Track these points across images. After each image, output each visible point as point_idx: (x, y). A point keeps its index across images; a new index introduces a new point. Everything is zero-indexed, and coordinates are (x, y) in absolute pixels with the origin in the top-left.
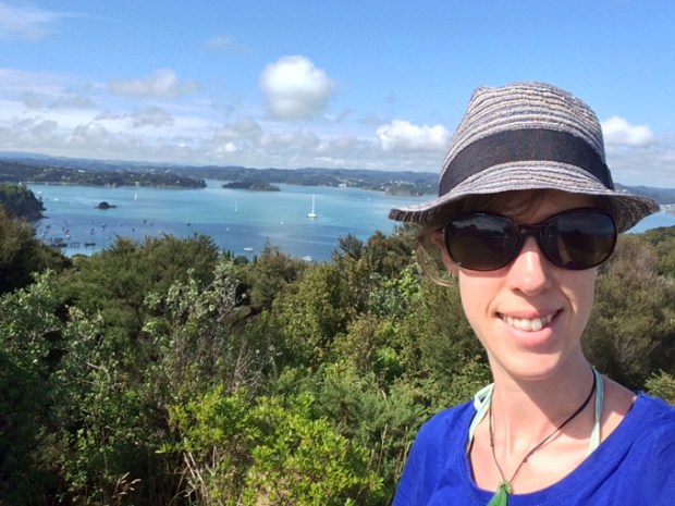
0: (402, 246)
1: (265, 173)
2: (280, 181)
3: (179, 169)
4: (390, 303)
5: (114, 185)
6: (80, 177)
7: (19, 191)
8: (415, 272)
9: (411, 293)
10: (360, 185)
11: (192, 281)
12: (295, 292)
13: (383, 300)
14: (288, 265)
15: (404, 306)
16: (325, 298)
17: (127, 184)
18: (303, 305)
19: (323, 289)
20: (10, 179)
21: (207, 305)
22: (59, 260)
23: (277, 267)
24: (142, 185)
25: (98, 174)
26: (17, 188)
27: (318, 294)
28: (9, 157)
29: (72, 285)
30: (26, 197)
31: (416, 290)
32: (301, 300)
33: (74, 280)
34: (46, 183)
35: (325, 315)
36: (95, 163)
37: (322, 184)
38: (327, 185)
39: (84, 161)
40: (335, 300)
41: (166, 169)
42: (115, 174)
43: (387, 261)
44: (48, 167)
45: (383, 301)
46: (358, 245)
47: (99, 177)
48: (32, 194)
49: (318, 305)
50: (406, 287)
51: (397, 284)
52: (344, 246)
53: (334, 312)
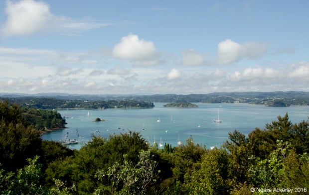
0: (271, 137)
1: (188, 97)
2: (198, 101)
3: (138, 97)
4: (263, 175)
5: (103, 108)
6: (85, 105)
7: (53, 114)
8: (280, 154)
9: (278, 169)
10: (248, 101)
11: (126, 162)
12: (198, 168)
13: (258, 173)
14: (195, 151)
15: (273, 178)
16: (217, 173)
17: (110, 107)
18: (203, 178)
19: (216, 166)
20: (49, 108)
21: (134, 178)
22: (64, 151)
23: (189, 152)
24: (118, 107)
25: (94, 103)
26: (52, 112)
27: (213, 170)
28: (48, 96)
29: (69, 166)
30: (57, 117)
31: (281, 167)
32: (202, 174)
33: (71, 163)
34: (67, 109)
35: (218, 184)
36: (93, 97)
37: (224, 102)
38: (227, 102)
39: (87, 96)
40: (224, 174)
41: (131, 97)
42: (104, 102)
43: (262, 147)
44: (68, 100)
45: (258, 175)
46: (242, 137)
47: (95, 104)
48: (60, 115)
49: (213, 177)
50: (274, 165)
51: (268, 163)
52: (233, 137)
53: (224, 182)
